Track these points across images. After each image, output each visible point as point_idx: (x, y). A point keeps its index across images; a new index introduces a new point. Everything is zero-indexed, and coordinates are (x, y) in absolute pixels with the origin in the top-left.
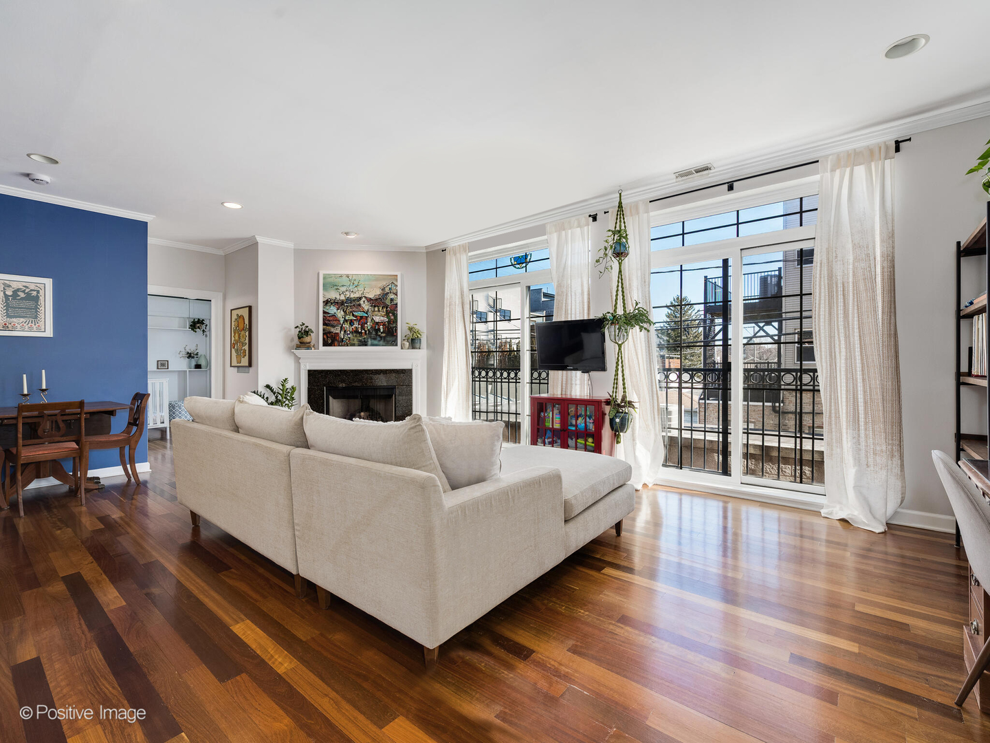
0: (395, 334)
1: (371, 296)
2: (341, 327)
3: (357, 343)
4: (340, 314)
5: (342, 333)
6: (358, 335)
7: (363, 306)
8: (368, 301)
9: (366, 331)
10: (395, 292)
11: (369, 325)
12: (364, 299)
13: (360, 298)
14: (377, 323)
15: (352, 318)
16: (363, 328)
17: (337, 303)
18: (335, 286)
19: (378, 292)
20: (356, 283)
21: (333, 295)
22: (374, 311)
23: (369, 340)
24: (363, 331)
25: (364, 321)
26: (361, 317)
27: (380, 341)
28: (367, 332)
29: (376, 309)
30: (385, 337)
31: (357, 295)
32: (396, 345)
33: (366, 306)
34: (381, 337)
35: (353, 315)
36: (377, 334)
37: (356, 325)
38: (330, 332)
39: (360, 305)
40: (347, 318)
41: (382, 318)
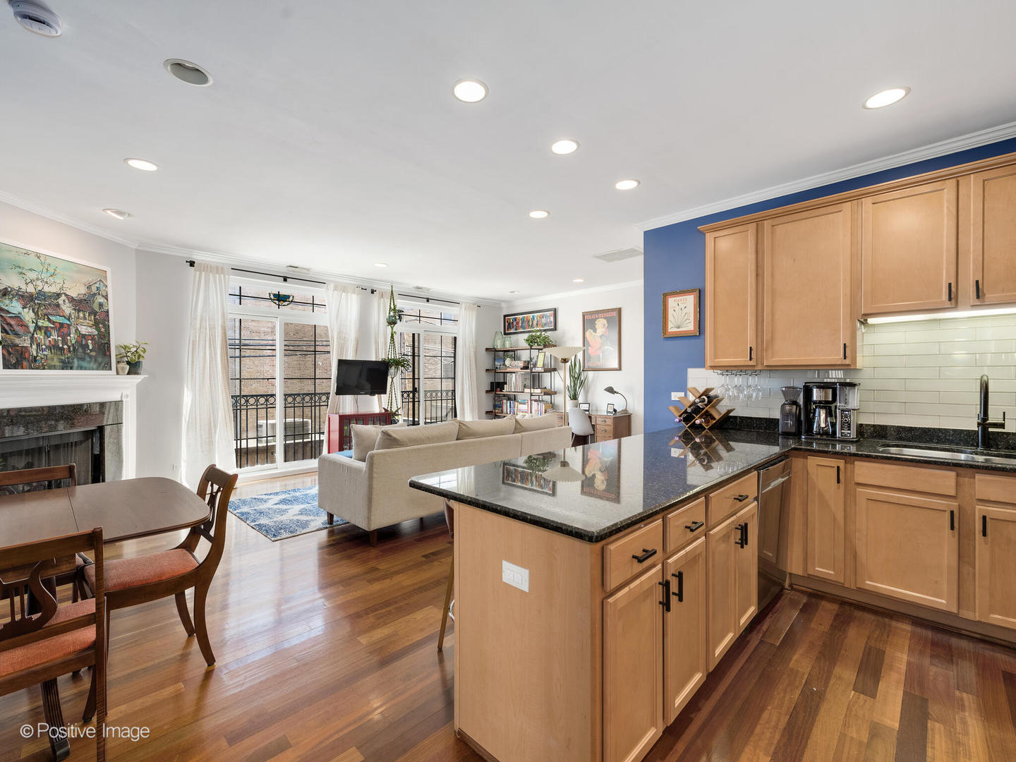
0: (108, 353)
1: (74, 294)
2: (32, 338)
3: (58, 364)
4: (28, 316)
5: (34, 347)
6: (59, 353)
7: (64, 307)
8: (70, 302)
9: (69, 347)
10: (104, 294)
11: (72, 338)
12: (63, 297)
13: (59, 295)
14: (84, 336)
15: (47, 324)
16: (65, 342)
17: (22, 296)
18: (18, 268)
19: (83, 290)
20: (53, 270)
21: (15, 282)
22: (78, 318)
23: (75, 361)
24: (65, 347)
25: (63, 329)
26: (61, 325)
27: (90, 362)
28: (72, 349)
29: (81, 315)
30: (95, 357)
31: (53, 289)
32: (110, 369)
33: (67, 309)
34: (91, 357)
35: (49, 320)
36: (84, 352)
37: (54, 336)
38: (14, 345)
39: (58, 305)
40: (40, 323)
41: (89, 329)
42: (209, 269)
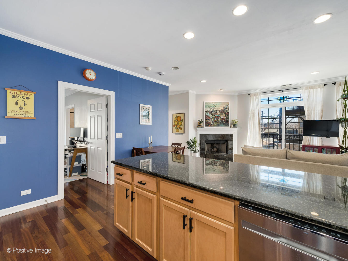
0: (228, 122)
1: (220, 110)
2: (211, 120)
3: (216, 125)
4: (211, 116)
5: (211, 122)
6: (216, 123)
8: (219, 111)
9: (219, 121)
10: (228, 108)
11: (220, 119)
12: (218, 111)
13: (217, 110)
14: (222, 119)
15: (214, 117)
16: (218, 120)
17: (210, 112)
18: (209, 106)
19: (223, 108)
20: (215, 105)
21: (208, 109)
22: (221, 115)
23: (220, 124)
25: (217, 118)
26: (217, 117)
27: (223, 125)
29: (222, 114)
30: (225, 123)
31: (216, 109)
32: (229, 126)
33: (219, 113)
34: (224, 123)
35: (215, 116)
36: (222, 122)
37: (216, 119)
38: (208, 122)
39: (217, 113)
40: (213, 117)
41: (224, 117)
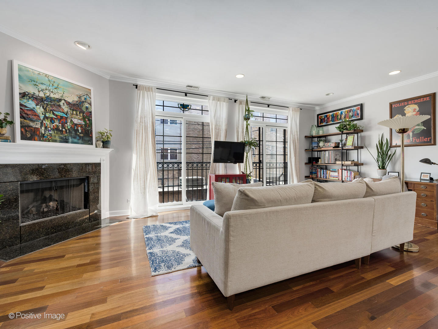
0: (91, 135)
1: (70, 101)
2: (42, 123)
3: (58, 139)
4: (40, 110)
5: (43, 128)
6: (59, 133)
7: (63, 107)
8: (67, 105)
9: (66, 130)
10: (89, 102)
11: (69, 125)
12: (63, 101)
13: (60, 100)
14: (76, 125)
15: (52, 116)
16: (63, 127)
17: (36, 98)
18: (33, 81)
19: (76, 99)
20: (56, 85)
21: (31, 89)
22: (73, 114)
23: (70, 138)
24: (64, 130)
25: (63, 120)
26: (62, 117)
27: (79, 140)
28: (68, 131)
29: (75, 113)
30: (83, 137)
31: (57, 96)
32: (92, 144)
33: (66, 108)
34: (80, 137)
35: (54, 114)
36: (76, 134)
37: (57, 123)
38: (30, 127)
39: (60, 106)
40: (47, 115)
41: (80, 121)
42: (145, 89)
